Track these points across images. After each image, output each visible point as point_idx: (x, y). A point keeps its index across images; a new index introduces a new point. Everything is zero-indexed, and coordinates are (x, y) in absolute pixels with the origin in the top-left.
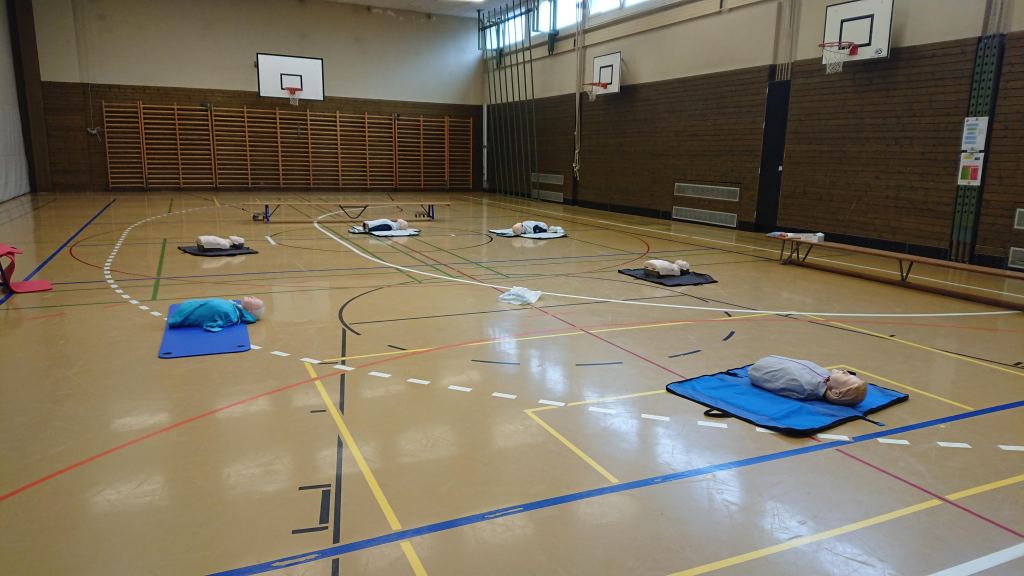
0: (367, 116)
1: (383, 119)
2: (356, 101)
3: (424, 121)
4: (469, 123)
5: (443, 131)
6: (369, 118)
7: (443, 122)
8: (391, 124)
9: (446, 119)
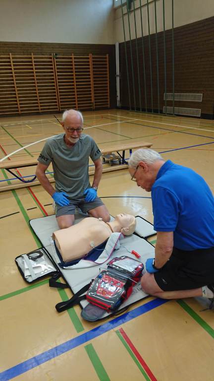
0: (33, 56)
1: (45, 58)
2: (24, 44)
3: (75, 58)
4: (106, 58)
5: (89, 65)
6: (34, 58)
7: (88, 58)
8: (51, 62)
9: (90, 56)
